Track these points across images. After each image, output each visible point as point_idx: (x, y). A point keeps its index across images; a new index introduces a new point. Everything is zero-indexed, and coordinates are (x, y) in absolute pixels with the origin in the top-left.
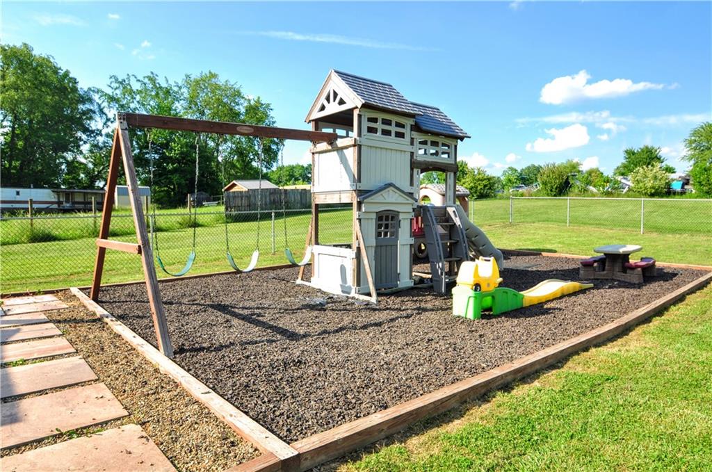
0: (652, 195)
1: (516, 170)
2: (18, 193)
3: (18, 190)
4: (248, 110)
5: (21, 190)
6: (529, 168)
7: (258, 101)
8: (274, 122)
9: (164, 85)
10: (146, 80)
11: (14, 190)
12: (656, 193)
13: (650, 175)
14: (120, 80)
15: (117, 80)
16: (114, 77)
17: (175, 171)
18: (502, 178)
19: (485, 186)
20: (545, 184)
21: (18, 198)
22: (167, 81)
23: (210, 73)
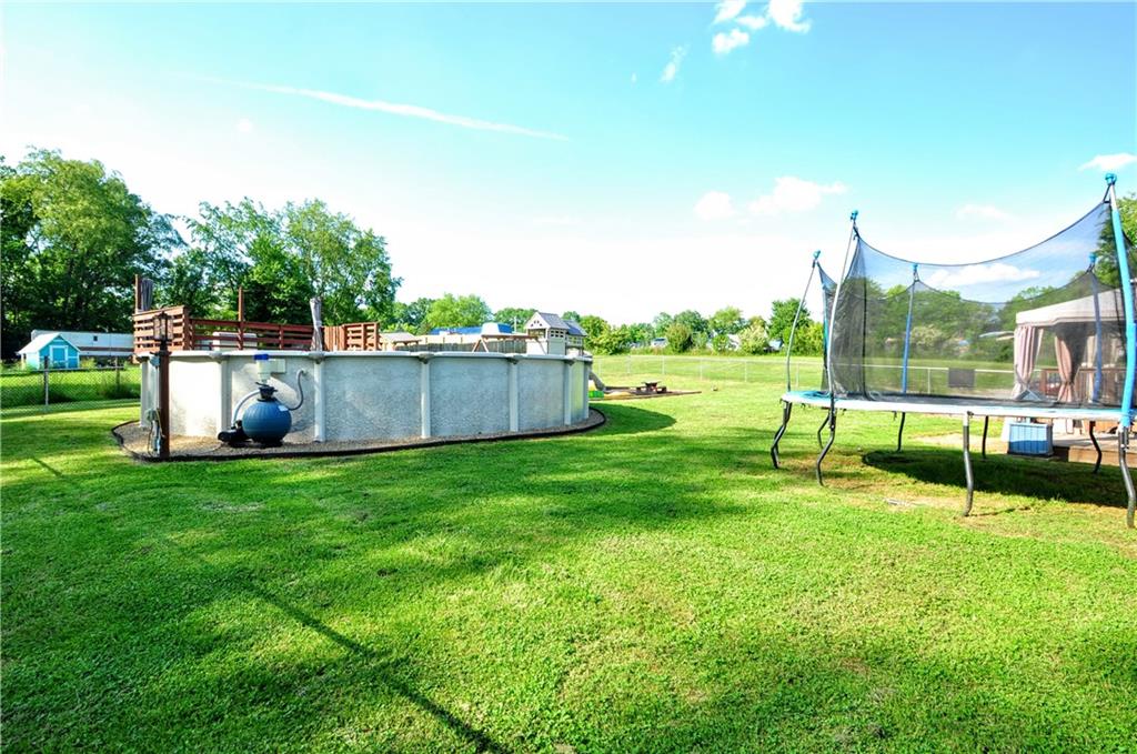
0: (754, 353)
1: (669, 317)
2: (95, 339)
3: (96, 334)
4: (360, 245)
5: (99, 335)
6: (683, 314)
7: (370, 234)
8: (387, 259)
9: (260, 213)
10: (242, 208)
11: (92, 335)
12: (756, 352)
13: (752, 336)
14: (213, 208)
15: (208, 208)
16: (206, 203)
17: (282, 315)
18: (654, 325)
19: (620, 342)
20: (670, 341)
21: (96, 344)
22: (262, 207)
23: (316, 201)
